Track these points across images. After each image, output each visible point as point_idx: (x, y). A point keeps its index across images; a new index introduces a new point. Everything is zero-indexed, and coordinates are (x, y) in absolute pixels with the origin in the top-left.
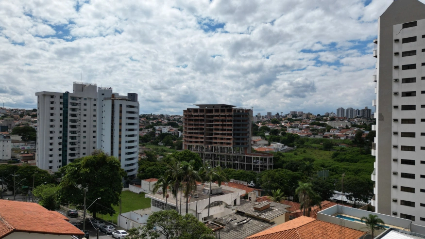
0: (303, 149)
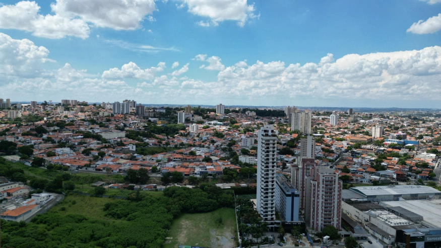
0: (73, 198)
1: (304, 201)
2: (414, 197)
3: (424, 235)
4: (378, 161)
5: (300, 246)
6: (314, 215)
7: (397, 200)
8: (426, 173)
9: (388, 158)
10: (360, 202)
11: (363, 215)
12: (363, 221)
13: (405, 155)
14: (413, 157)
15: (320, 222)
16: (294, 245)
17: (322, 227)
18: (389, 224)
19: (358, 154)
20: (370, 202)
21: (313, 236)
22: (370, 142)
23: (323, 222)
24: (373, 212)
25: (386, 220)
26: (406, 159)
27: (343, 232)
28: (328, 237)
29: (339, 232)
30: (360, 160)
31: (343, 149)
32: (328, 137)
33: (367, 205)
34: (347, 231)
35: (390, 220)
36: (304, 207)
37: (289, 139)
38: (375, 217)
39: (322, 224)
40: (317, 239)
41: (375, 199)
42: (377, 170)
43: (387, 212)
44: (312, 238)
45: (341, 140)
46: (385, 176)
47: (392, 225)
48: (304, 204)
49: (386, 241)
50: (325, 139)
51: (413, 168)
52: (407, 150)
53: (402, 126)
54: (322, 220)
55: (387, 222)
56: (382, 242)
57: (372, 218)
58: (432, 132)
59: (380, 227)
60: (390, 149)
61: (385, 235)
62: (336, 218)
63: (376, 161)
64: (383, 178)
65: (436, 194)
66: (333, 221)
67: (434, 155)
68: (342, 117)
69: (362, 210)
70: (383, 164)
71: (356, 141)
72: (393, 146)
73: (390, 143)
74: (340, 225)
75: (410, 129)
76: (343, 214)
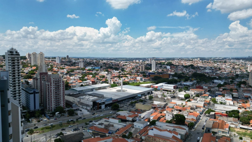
1: (42, 98)
2: (100, 88)
3: (104, 101)
4: (83, 77)
5: (41, 122)
6: (49, 103)
7: (93, 91)
8: (104, 80)
9: (87, 76)
10: (75, 94)
11: (77, 99)
12: (77, 102)
13: (95, 73)
14: (98, 74)
15: (53, 106)
16: (37, 122)
17: (54, 109)
18: (90, 100)
19: (73, 75)
20: (80, 93)
21: (49, 115)
22: (78, 69)
23: (55, 106)
24: (81, 97)
25: (88, 99)
26: (95, 75)
27: (67, 109)
28: (58, 112)
29: (64, 110)
30: (74, 77)
31: (65, 73)
32: (55, 68)
33: (79, 95)
34: (69, 108)
35: (90, 99)
36: (43, 102)
37: (30, 70)
38: (83, 99)
39: (54, 107)
40: (51, 115)
41: (82, 92)
42: (83, 81)
43: (88, 96)
44: (49, 116)
45: (63, 69)
46: (86, 83)
47: (91, 100)
48: (42, 100)
49: (88, 108)
50: (54, 69)
51: (99, 78)
52: (96, 71)
53: (93, 63)
54: (54, 105)
55: (88, 100)
56: (86, 109)
57: (81, 100)
58: (105, 65)
59: (85, 103)
60: (88, 71)
61: (87, 105)
62: (62, 102)
63: (82, 77)
64: (85, 84)
65: (108, 86)
66: (61, 104)
67: (107, 72)
68: (63, 60)
69: (76, 97)
70: (85, 78)
71: (71, 69)
72: (89, 70)
73: (88, 69)
74: (65, 105)
75: (97, 64)
76: (66, 100)
